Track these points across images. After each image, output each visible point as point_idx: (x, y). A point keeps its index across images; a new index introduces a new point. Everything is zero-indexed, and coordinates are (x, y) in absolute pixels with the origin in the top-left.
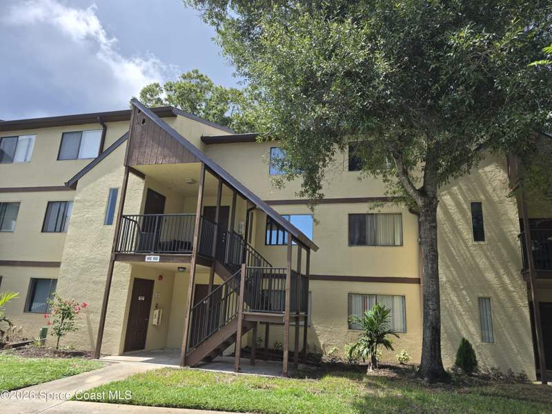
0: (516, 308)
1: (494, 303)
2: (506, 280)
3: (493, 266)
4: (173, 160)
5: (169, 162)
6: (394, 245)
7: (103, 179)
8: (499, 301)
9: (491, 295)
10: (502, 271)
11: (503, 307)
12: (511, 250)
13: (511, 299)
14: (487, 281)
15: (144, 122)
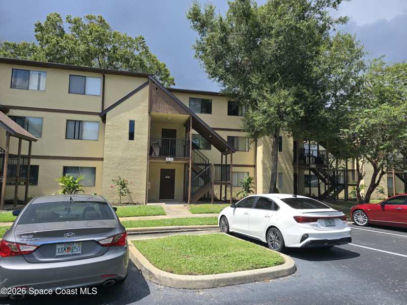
0: (290, 176)
1: (283, 175)
2: (288, 166)
3: (284, 161)
4: (176, 112)
5: (174, 113)
6: (245, 151)
7: (124, 114)
8: (285, 174)
9: (282, 172)
10: (286, 163)
11: (286, 176)
12: (290, 155)
13: (288, 173)
14: (281, 166)
15: (157, 89)
